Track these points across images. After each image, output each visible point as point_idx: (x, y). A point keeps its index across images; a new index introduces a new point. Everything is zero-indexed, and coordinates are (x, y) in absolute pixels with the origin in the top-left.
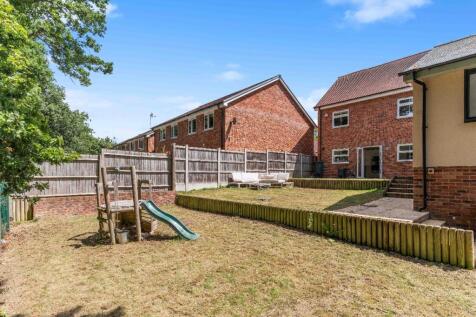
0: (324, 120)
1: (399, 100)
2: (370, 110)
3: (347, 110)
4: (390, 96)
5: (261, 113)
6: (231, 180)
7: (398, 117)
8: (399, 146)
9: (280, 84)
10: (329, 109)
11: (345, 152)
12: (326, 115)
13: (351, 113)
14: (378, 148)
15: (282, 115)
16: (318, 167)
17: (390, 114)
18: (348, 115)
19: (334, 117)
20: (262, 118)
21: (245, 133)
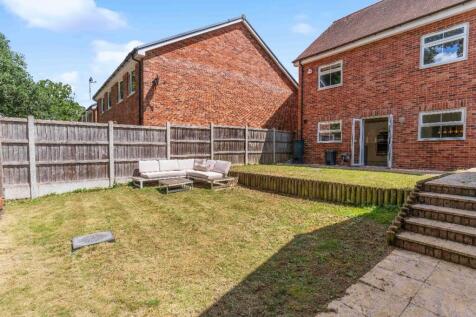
0: (307, 80)
1: (423, 38)
2: (374, 58)
3: (341, 62)
4: (408, 33)
5: (211, 70)
6: (137, 173)
7: (422, 66)
8: (421, 114)
9: (242, 26)
10: (315, 63)
11: (337, 126)
12: (310, 71)
13: (345, 66)
14: (386, 120)
15: (247, 74)
16: (297, 147)
17: (408, 62)
18: (340, 69)
19: (320, 74)
20: (213, 76)
21: (183, 98)
